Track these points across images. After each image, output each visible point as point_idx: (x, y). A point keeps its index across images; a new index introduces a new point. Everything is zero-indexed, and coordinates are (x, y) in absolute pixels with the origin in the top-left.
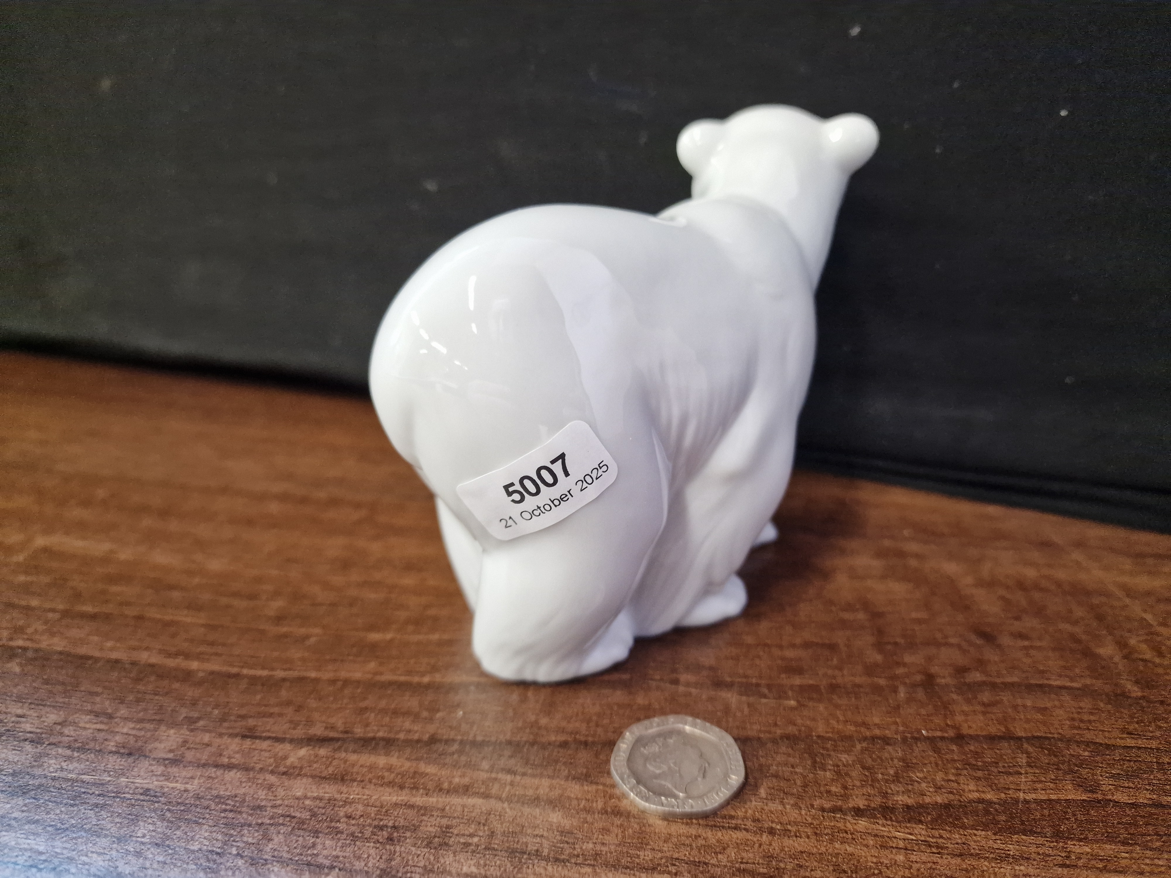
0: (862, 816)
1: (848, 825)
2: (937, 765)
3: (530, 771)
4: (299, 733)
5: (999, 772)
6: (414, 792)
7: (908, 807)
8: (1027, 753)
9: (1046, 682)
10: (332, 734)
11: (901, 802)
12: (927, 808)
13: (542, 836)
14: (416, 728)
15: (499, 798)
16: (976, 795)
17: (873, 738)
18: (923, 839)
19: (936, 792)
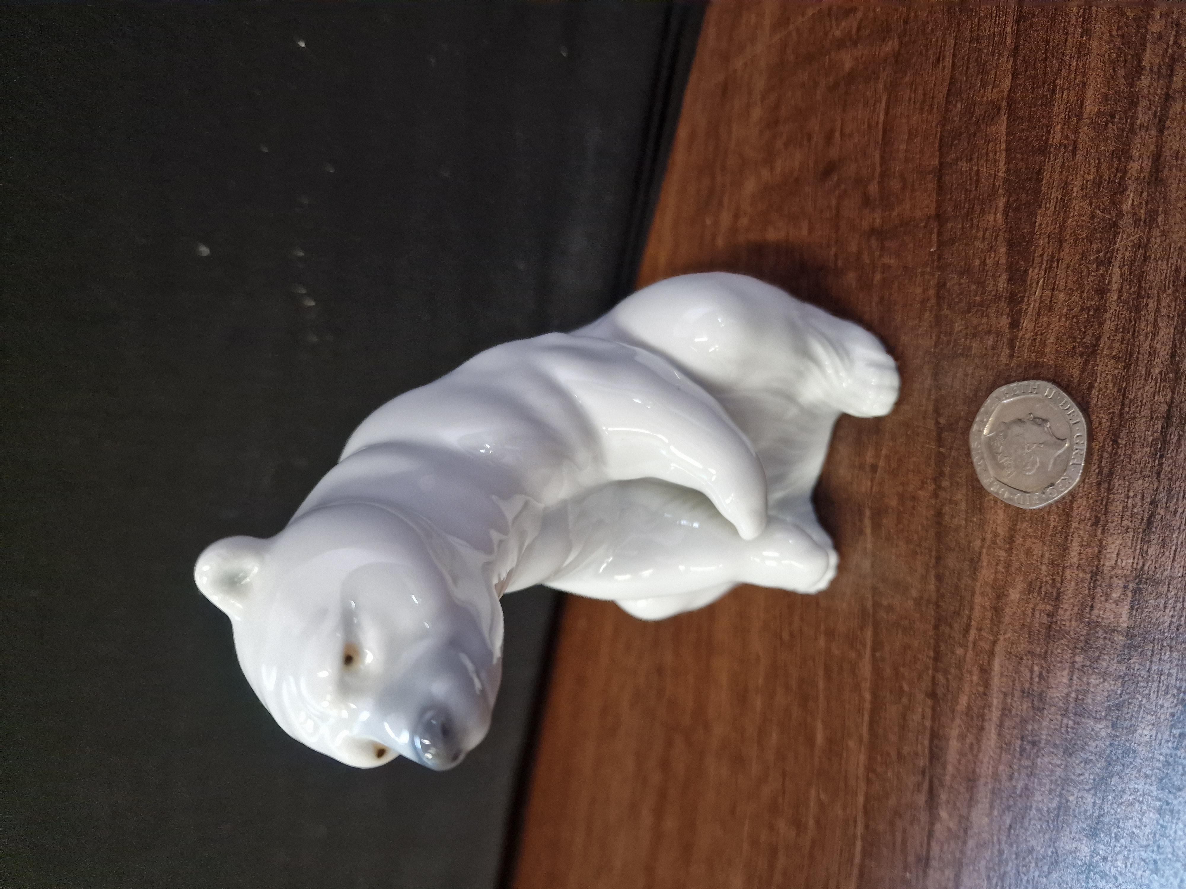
0: (1019, 322)
1: (1027, 336)
2: (966, 245)
3: (967, 612)
4: (923, 817)
5: (976, 190)
6: (987, 718)
7: (1010, 280)
8: (957, 159)
9: (880, 125)
10: (926, 786)
11: (1005, 285)
12: (1012, 263)
13: (1034, 609)
14: (920, 710)
15: (994, 643)
16: (999, 216)
17: (939, 297)
18: (1043, 272)
19: (995, 251)
